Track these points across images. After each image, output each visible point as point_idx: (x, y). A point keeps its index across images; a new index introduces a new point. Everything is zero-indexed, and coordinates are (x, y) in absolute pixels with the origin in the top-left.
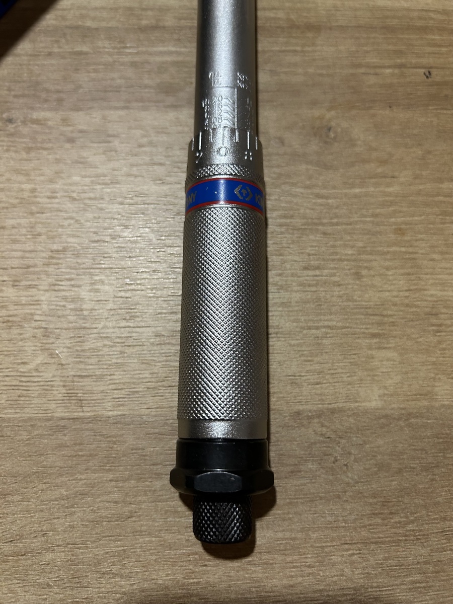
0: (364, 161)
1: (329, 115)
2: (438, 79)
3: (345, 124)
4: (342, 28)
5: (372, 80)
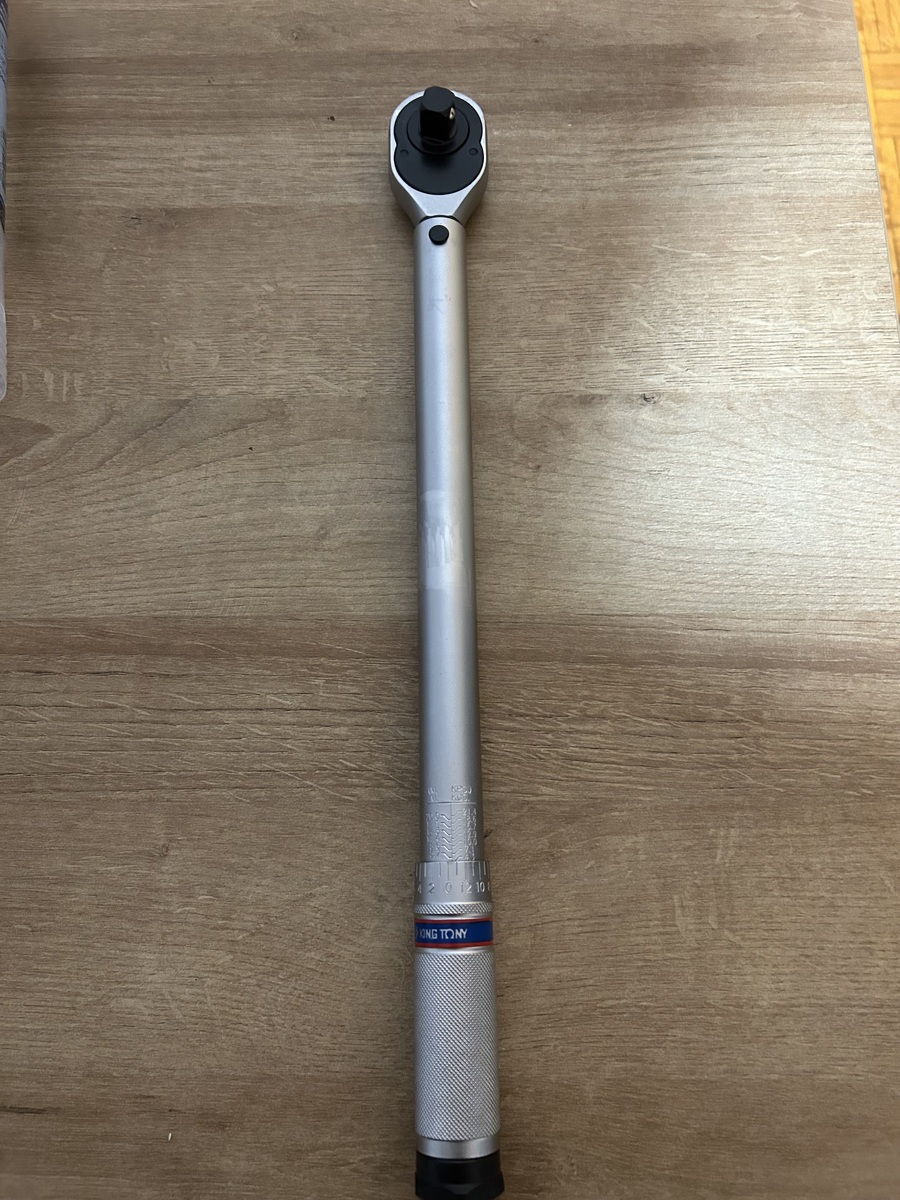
0: (274, 17)
1: (296, 48)
2: (203, 77)
3: (285, 42)
4: (274, 115)
5: (257, 75)
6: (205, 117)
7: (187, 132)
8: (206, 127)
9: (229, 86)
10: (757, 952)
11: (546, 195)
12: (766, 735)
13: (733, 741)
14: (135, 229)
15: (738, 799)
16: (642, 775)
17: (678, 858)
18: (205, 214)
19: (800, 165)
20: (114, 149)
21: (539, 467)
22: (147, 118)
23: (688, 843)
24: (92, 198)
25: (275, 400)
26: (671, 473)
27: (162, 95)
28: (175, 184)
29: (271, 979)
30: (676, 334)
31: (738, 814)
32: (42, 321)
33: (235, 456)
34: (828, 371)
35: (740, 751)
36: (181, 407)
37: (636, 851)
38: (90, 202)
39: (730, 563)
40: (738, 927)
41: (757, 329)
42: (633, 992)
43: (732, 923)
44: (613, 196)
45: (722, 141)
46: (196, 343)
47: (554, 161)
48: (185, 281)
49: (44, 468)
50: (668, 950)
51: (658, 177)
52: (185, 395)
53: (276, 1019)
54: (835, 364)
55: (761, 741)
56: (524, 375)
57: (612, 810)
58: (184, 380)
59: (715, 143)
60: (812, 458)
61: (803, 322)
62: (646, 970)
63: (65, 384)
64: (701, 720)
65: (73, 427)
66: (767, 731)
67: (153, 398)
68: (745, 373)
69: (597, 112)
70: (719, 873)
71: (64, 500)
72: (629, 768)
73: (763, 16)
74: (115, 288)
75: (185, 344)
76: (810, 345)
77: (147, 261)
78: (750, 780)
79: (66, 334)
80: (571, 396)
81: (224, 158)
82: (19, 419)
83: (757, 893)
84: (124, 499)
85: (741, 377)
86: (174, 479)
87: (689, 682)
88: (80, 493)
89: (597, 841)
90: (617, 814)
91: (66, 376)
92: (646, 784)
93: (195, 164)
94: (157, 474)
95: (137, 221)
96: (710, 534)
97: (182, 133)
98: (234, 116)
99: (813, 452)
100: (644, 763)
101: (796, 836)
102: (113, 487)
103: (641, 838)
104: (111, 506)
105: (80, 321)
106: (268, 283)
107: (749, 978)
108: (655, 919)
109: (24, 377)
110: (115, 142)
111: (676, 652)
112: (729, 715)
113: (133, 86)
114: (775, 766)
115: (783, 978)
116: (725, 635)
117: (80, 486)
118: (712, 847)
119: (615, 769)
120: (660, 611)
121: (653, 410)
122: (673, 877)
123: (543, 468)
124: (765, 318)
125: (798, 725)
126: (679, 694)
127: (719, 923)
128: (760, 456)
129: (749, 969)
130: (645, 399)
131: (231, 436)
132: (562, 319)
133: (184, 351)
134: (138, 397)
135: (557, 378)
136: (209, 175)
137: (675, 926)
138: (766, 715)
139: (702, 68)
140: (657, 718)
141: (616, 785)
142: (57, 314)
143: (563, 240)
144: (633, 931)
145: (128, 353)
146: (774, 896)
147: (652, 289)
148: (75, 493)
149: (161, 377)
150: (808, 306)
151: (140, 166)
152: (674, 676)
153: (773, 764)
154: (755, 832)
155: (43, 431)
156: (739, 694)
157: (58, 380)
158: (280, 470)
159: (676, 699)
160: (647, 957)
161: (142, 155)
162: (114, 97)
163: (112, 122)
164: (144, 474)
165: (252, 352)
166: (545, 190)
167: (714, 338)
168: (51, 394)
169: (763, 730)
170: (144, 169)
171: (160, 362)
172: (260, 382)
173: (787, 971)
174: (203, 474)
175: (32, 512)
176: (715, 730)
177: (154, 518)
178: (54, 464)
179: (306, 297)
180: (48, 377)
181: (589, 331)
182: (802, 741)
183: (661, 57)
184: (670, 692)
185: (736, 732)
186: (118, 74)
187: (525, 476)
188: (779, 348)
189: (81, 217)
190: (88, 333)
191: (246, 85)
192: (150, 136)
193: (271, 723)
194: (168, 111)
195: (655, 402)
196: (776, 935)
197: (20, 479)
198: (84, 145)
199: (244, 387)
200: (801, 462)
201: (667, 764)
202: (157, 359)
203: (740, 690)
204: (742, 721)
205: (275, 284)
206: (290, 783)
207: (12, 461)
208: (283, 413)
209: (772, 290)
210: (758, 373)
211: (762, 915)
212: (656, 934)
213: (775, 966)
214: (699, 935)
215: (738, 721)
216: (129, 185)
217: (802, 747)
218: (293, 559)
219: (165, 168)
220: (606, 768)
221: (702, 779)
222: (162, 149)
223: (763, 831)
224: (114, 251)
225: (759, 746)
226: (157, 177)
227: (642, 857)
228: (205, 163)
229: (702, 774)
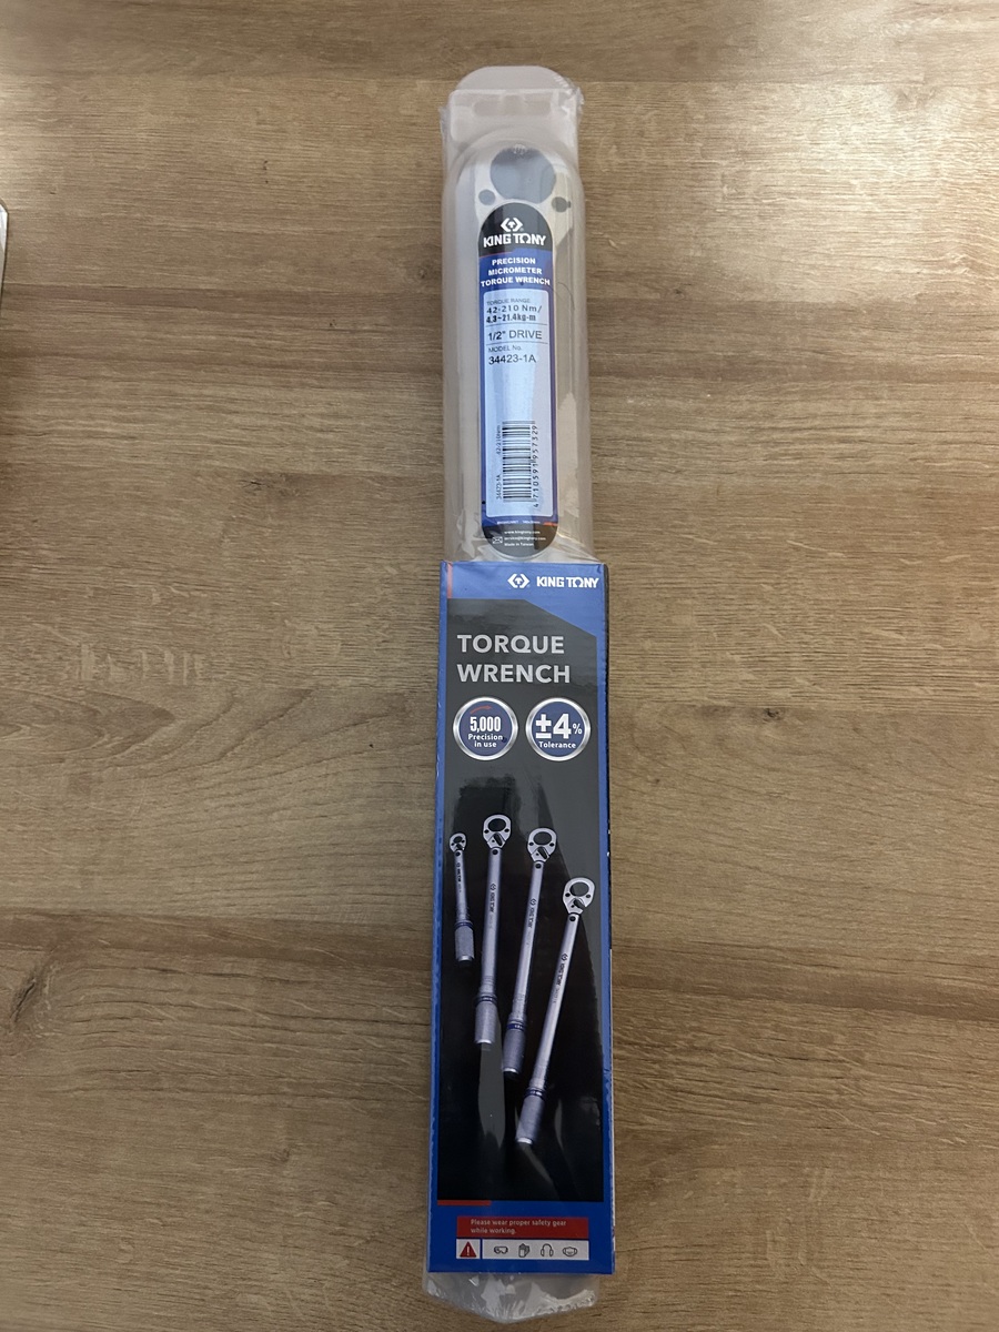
6: (327, 368)
7: (309, 385)
8: (327, 379)
9: (352, 332)
10: (842, 1289)
11: (680, 477)
12: (867, 1078)
13: (833, 1081)
14: (255, 495)
15: (835, 1140)
16: (743, 1110)
17: (772, 1194)
18: (325, 481)
19: (949, 455)
20: (232, 401)
21: (658, 781)
22: (266, 366)
23: (783, 1180)
24: (210, 457)
25: (396, 694)
26: (791, 797)
27: (283, 339)
28: (296, 444)
29: (385, 1286)
30: (806, 643)
31: (833, 1154)
32: (162, 595)
33: (356, 753)
34: (959, 694)
35: (840, 1092)
36: (303, 697)
37: (734, 1185)
38: (208, 462)
39: (844, 897)
40: (826, 1264)
41: (890, 643)
42: (723, 1319)
43: (820, 1260)
44: (749, 481)
45: (868, 422)
46: (317, 628)
47: (690, 438)
48: (306, 557)
49: (166, 757)
50: (758, 1282)
51: (798, 461)
52: (307, 684)
53: (389, 1324)
54: (966, 686)
55: (862, 1083)
56: (646, 680)
57: (715, 1143)
58: (305, 668)
59: (861, 424)
60: (934, 788)
61: (937, 637)
62: (736, 1300)
63: (185, 666)
64: (804, 1058)
65: (195, 714)
66: (867, 1073)
67: (274, 686)
68: (873, 691)
69: (738, 380)
70: (811, 1211)
71: (186, 792)
72: (731, 1102)
73: (925, 271)
74: (234, 561)
75: (306, 628)
76: (943, 663)
77: (268, 532)
78: (847, 1122)
79: (185, 611)
80: (694, 706)
81: (346, 417)
82: (139, 702)
83: (846, 1233)
84: (246, 794)
85: (868, 696)
86: (294, 775)
87: (795, 1019)
88: (202, 786)
89: (696, 1172)
90: (716, 1147)
91: (186, 657)
92: (747, 1120)
93: (316, 422)
94: (279, 768)
95: (256, 486)
96: (827, 865)
97: (303, 385)
98: (357, 368)
99: (938, 783)
100: (748, 1098)
101: (888, 1180)
102: (235, 781)
103: (739, 1173)
104: (233, 800)
105: (200, 597)
106: (391, 565)
107: (831, 1313)
108: (748, 1252)
109: (145, 657)
110: (233, 392)
111: (784, 987)
112: (832, 1055)
113: (251, 327)
114: (872, 1110)
115: (863, 1314)
116: (834, 972)
117: (200, 777)
118: (806, 1186)
119: (718, 1102)
120: (772, 944)
121: (777, 727)
122: (766, 1212)
123: (662, 783)
124: (900, 631)
125: (898, 1069)
126: (785, 1031)
127: (808, 1259)
128: (881, 784)
129: (832, 1304)
130: (769, 714)
131: (352, 731)
132: (688, 620)
133: (306, 636)
134: (259, 684)
135: (680, 685)
136: (330, 436)
137: (766, 1259)
138: (867, 1057)
139: (854, 334)
140: (761, 1054)
141: (719, 1119)
142: (176, 588)
143: (693, 530)
144: (726, 1262)
145: (248, 635)
146: (862, 1237)
147: (784, 591)
148: (197, 786)
149: (282, 664)
150: (945, 619)
151: (259, 422)
152: (781, 1012)
153: (871, 1107)
154: (849, 1173)
155: (164, 716)
156: (843, 1034)
157: (178, 661)
158: (399, 770)
159: (781, 1036)
160: (737, 1288)
161: (261, 410)
162: (231, 338)
163: (230, 368)
164: (265, 768)
165: (374, 641)
166: (678, 472)
167: (844, 650)
168: (171, 677)
169: (863, 1072)
170: (263, 426)
171: (280, 647)
172: (381, 674)
173: (868, 1308)
174: (323, 771)
175: (154, 802)
176: (816, 1069)
177: (275, 816)
178: (176, 752)
179: (430, 582)
180: (169, 657)
181: (715, 635)
182: (901, 1086)
183: (810, 318)
184: (776, 1028)
185: (838, 1073)
186: (234, 312)
187: (644, 789)
188: (911, 665)
189: (199, 479)
190: (208, 611)
191: (369, 331)
192: (269, 387)
193: (387, 1036)
194: (288, 358)
195: (779, 719)
196: (861, 1274)
197: (142, 767)
198: (201, 395)
199: (367, 679)
200: (923, 793)
201: (768, 1100)
202: (278, 644)
203: (843, 1029)
204: (844, 1061)
205: (397, 566)
206: (404, 1097)
207: (133, 748)
208: (404, 710)
209: (910, 598)
210: (887, 692)
211: (849, 1255)
212: (747, 1266)
213: (857, 1303)
214: (787, 1270)
215: (840, 1061)
216: (247, 444)
217: (899, 1091)
218: (410, 867)
219: (284, 426)
220: (709, 1102)
221: (801, 1117)
222: (281, 404)
223: (856, 1173)
224: (233, 520)
225: (858, 1088)
226: (276, 436)
227: (739, 1191)
228: (327, 422)
229: (802, 1112)
